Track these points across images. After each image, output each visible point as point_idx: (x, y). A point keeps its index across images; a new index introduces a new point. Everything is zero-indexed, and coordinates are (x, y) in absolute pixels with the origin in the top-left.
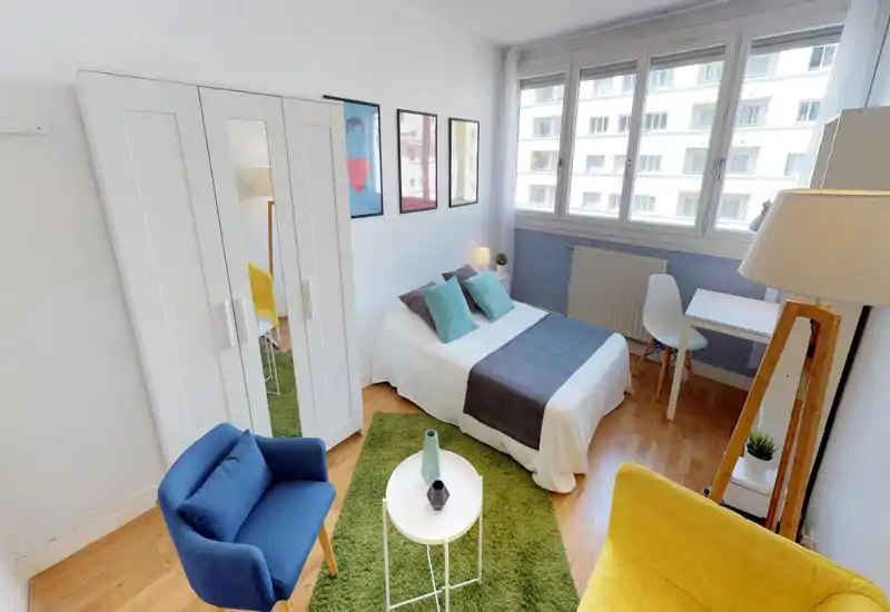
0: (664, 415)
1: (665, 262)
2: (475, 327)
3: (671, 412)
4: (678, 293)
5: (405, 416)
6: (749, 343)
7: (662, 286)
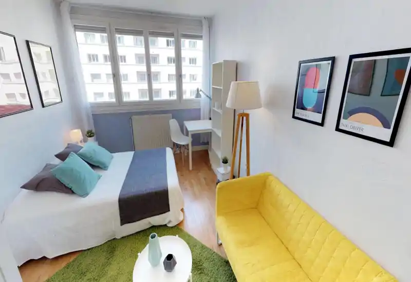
0: (189, 170)
1: (171, 115)
2: (99, 177)
3: (191, 168)
4: (178, 124)
5: (67, 267)
6: (199, 134)
7: (173, 124)
